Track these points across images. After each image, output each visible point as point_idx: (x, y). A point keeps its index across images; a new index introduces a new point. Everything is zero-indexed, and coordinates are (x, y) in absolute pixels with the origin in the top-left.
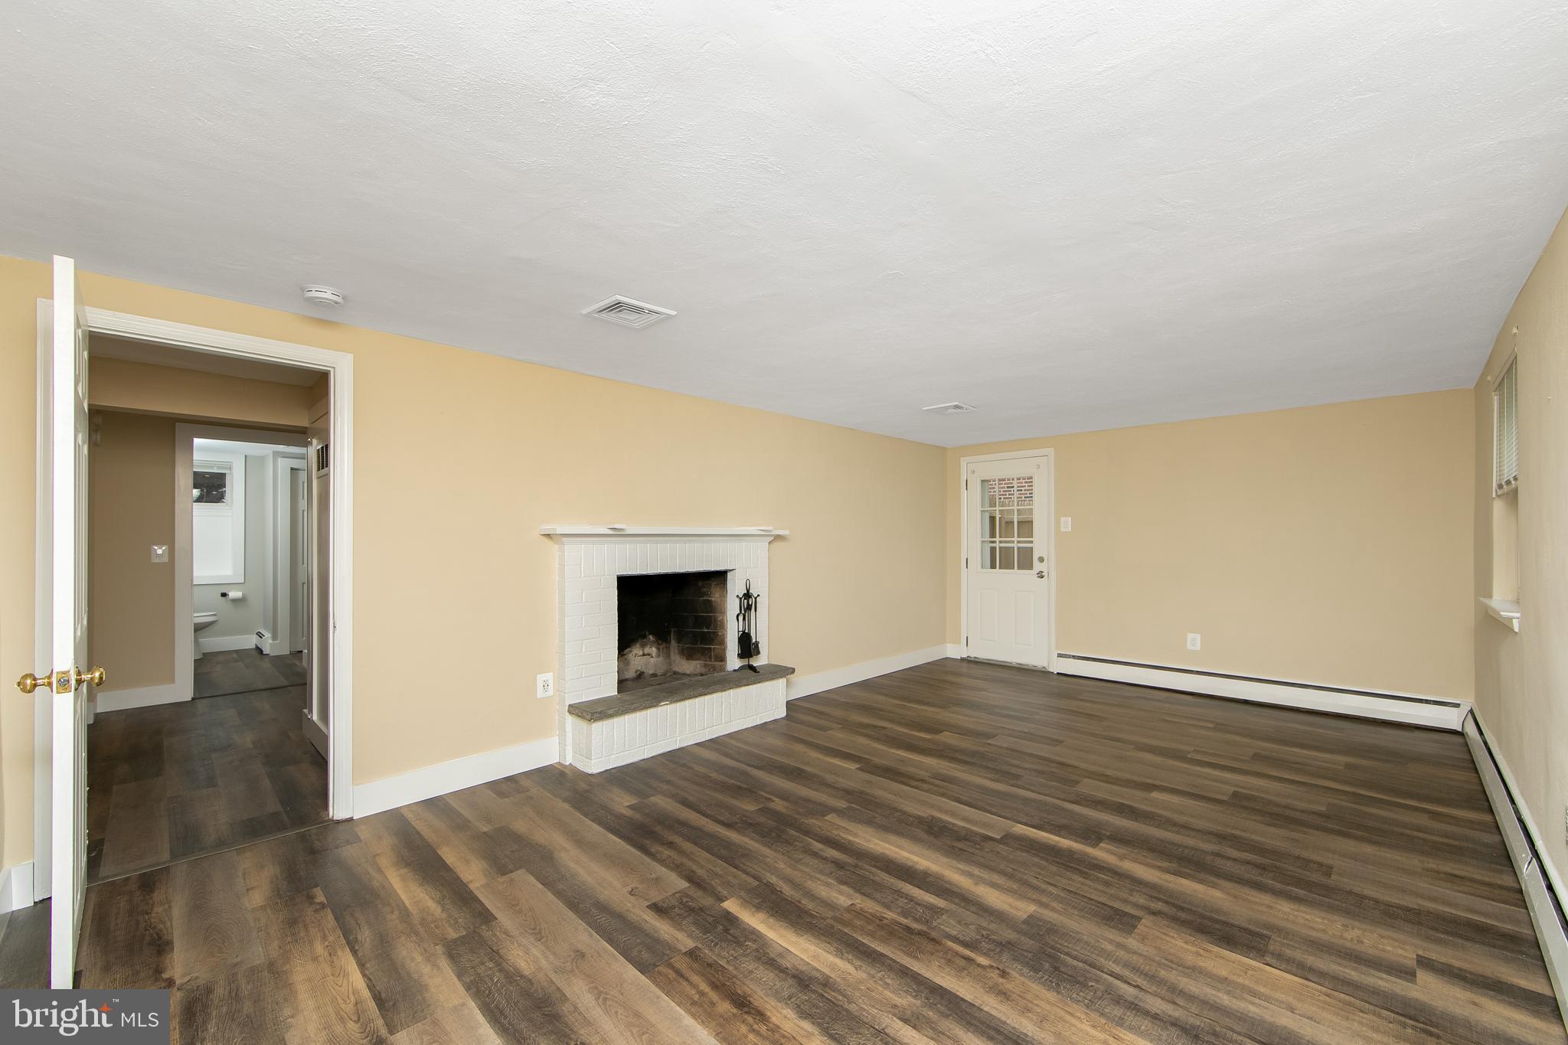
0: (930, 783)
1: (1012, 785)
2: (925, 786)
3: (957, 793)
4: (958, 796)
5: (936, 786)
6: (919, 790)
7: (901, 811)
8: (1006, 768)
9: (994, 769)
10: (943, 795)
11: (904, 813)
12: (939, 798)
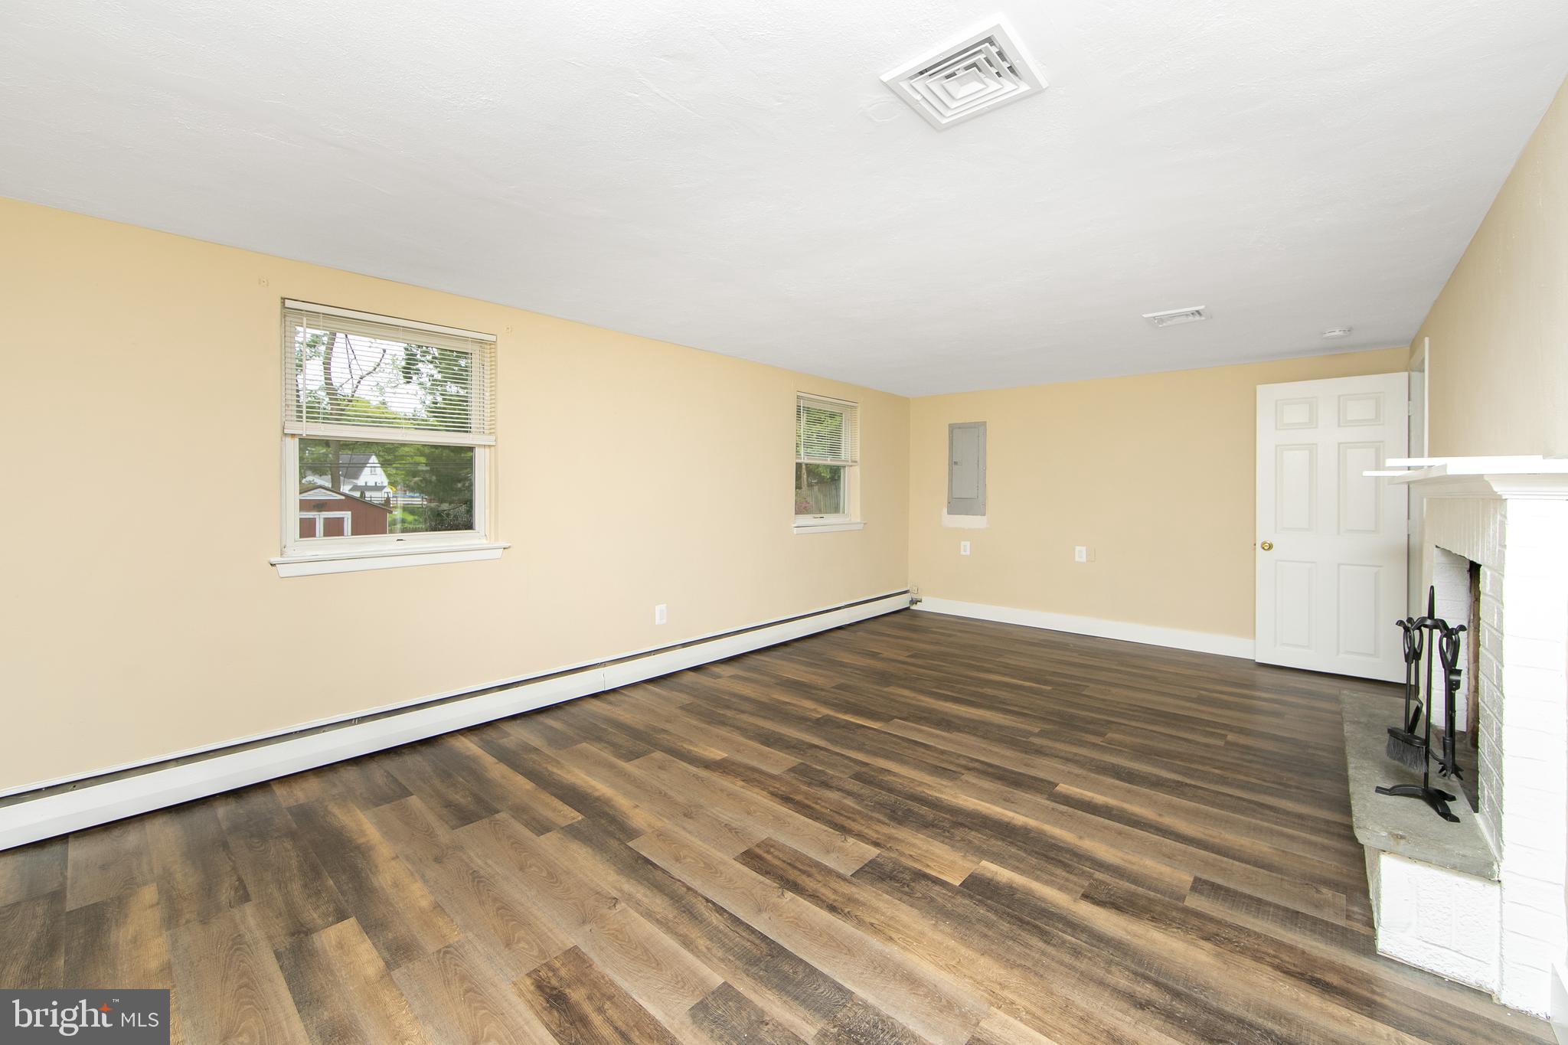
0: (959, 765)
1: (867, 764)
2: (963, 762)
3: (929, 755)
4: (928, 752)
5: (951, 763)
6: (969, 757)
7: (978, 736)
8: (866, 791)
9: (883, 788)
10: (943, 752)
11: (974, 735)
12: (946, 749)
